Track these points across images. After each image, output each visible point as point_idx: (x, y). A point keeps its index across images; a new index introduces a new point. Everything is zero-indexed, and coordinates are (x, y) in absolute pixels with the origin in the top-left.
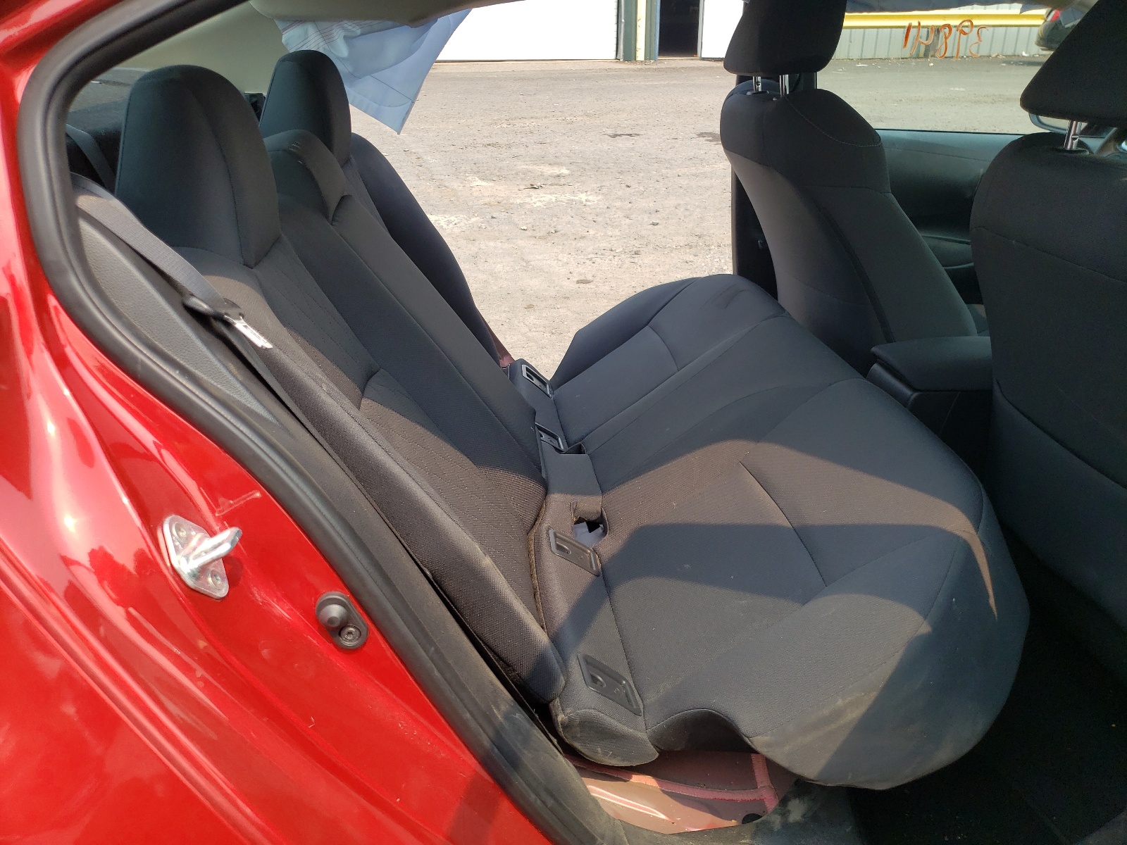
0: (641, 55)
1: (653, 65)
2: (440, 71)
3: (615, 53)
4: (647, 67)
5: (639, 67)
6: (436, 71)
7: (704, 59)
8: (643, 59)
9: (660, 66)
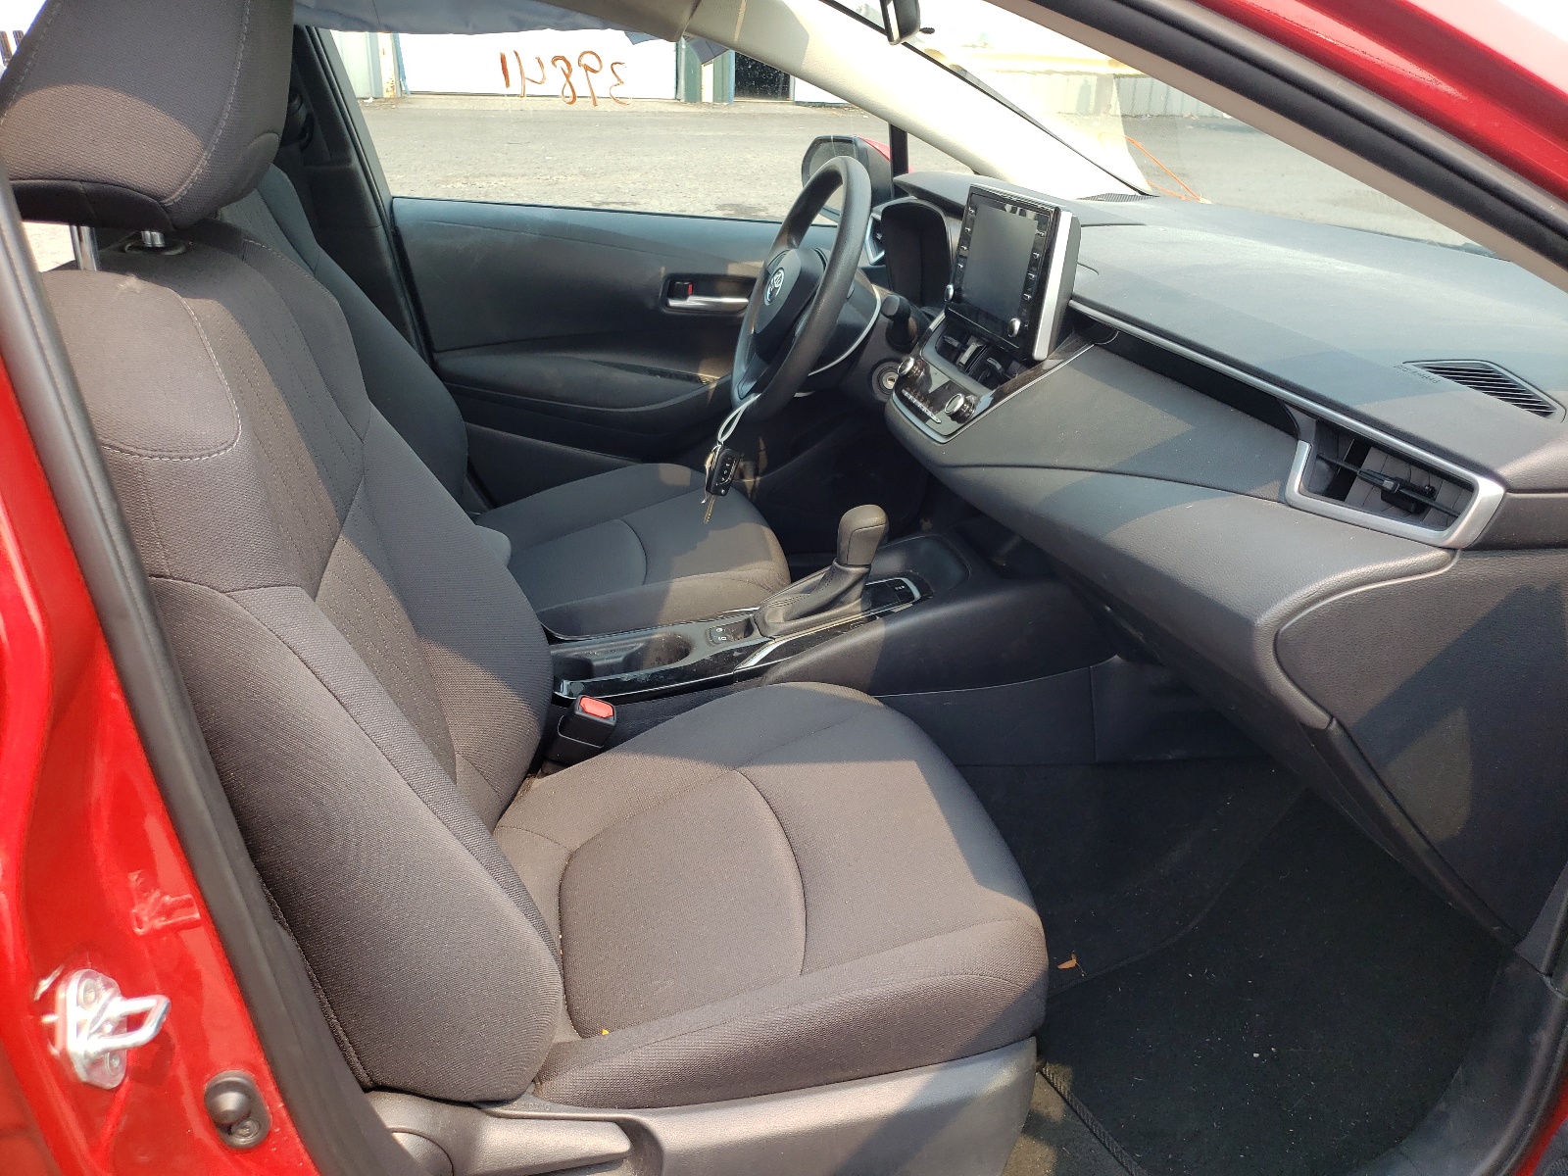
0: (707, 94)
1: (724, 108)
2: (417, 106)
3: (674, 90)
4: (713, 111)
5: (703, 110)
6: (411, 106)
7: (798, 103)
8: (711, 101)
9: (735, 110)
